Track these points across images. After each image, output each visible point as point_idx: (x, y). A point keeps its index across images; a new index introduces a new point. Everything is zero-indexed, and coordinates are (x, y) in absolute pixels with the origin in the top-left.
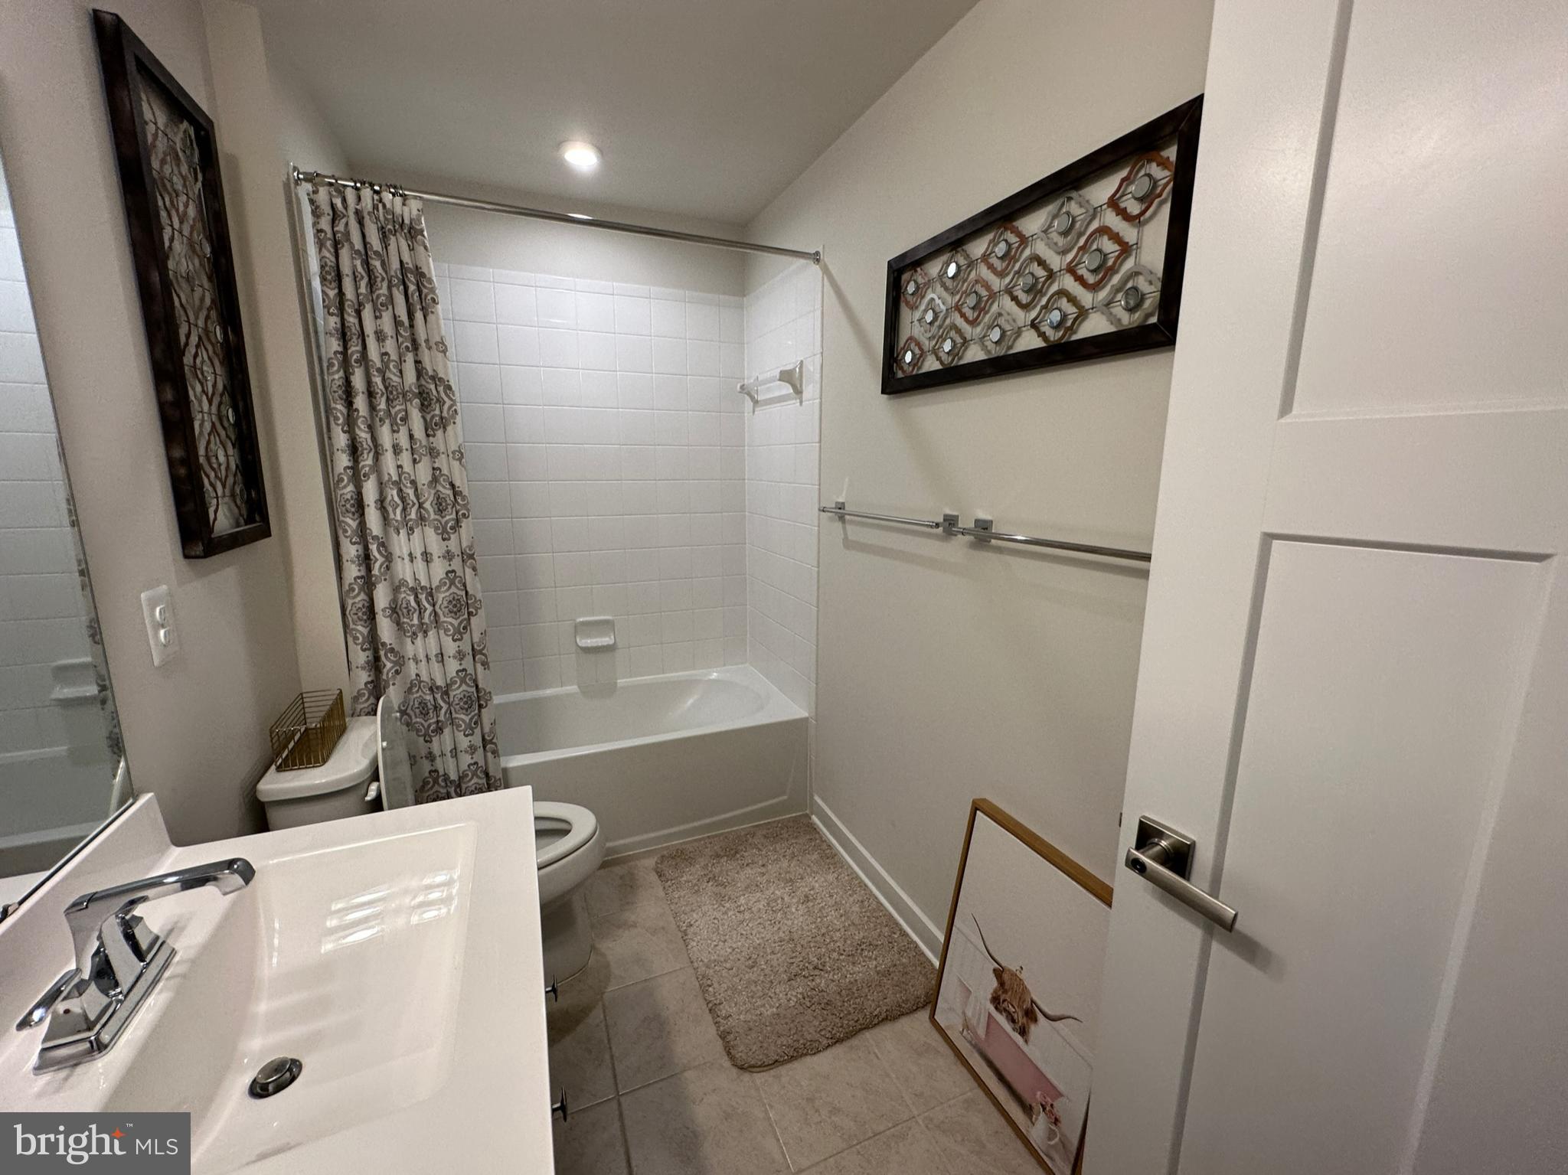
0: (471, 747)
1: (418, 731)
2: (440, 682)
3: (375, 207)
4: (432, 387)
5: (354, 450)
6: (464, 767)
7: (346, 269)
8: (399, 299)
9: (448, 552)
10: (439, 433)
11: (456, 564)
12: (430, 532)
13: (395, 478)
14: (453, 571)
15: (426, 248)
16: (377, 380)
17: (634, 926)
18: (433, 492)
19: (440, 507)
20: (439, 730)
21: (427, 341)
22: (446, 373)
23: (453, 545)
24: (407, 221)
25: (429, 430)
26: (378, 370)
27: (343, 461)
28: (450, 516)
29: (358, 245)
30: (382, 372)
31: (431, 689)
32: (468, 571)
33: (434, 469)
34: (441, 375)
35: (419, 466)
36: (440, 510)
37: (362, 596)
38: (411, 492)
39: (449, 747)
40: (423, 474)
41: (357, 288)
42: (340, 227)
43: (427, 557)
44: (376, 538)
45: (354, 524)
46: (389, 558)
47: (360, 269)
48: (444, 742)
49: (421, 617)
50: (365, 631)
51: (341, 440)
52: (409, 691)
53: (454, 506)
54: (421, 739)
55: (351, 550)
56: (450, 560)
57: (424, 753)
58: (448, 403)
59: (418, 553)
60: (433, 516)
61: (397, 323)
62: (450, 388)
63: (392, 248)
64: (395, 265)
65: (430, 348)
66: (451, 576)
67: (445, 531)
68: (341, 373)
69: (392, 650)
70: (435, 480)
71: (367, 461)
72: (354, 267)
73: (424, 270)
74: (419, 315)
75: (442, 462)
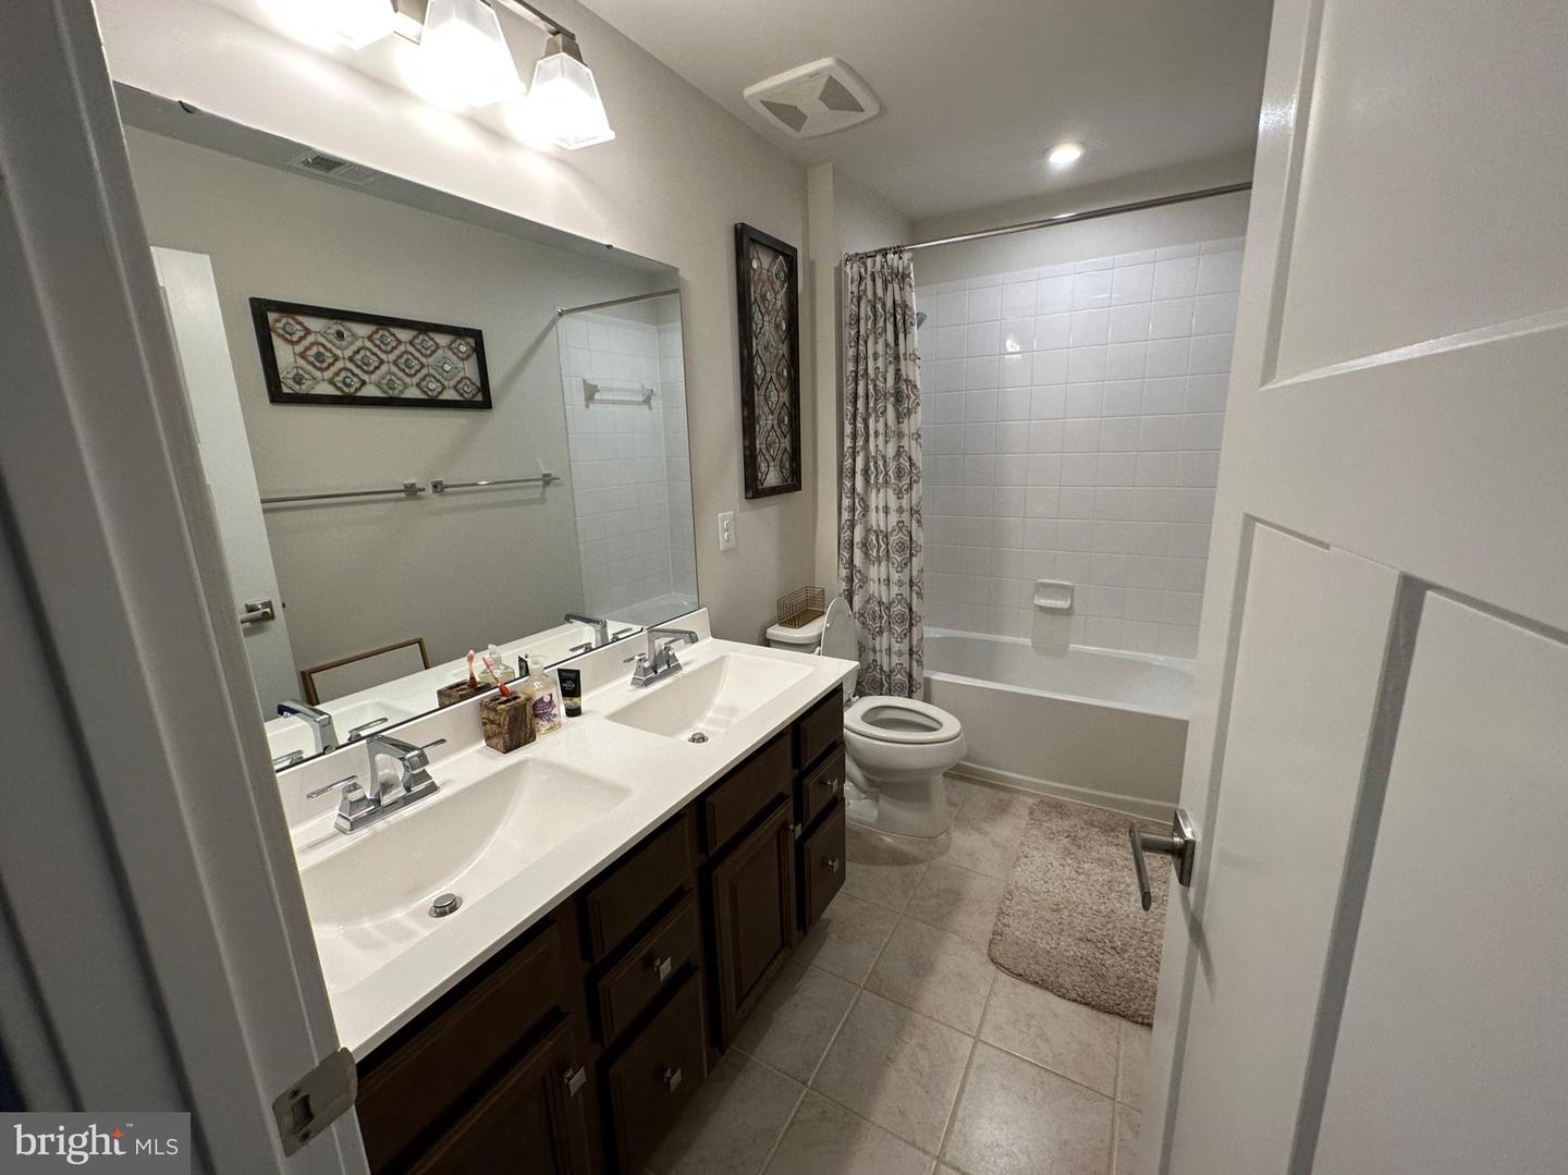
0: (900, 651)
1: (870, 630)
2: (884, 600)
3: (883, 267)
4: (905, 387)
5: (854, 436)
6: (893, 665)
7: (862, 315)
8: (890, 327)
9: (900, 507)
10: (906, 421)
11: (905, 517)
12: (890, 491)
13: (873, 454)
14: (902, 522)
15: (911, 286)
16: (871, 387)
17: (986, 834)
18: (895, 463)
19: (899, 474)
20: (881, 633)
21: (905, 354)
22: (914, 377)
23: (905, 503)
24: (900, 270)
25: (899, 418)
26: (872, 380)
27: (848, 443)
28: (906, 481)
29: (870, 296)
30: (874, 381)
31: (879, 603)
32: (914, 523)
33: (900, 447)
34: (911, 378)
35: (889, 445)
36: (899, 476)
37: (848, 533)
38: (881, 463)
39: (885, 647)
40: (891, 451)
41: (867, 325)
42: (862, 288)
43: (886, 510)
44: (859, 494)
45: (849, 485)
46: (866, 509)
47: (869, 313)
48: (883, 642)
49: (878, 551)
50: (847, 556)
51: (848, 429)
52: (868, 601)
53: (910, 473)
54: (871, 636)
55: (846, 502)
56: (901, 513)
57: (871, 645)
58: (913, 397)
59: (880, 507)
60: (893, 481)
61: (887, 345)
62: (915, 386)
63: (889, 293)
64: (889, 304)
65: (906, 359)
66: (901, 525)
67: (900, 491)
68: (853, 385)
69: (859, 571)
70: (898, 454)
71: (860, 443)
72: (867, 312)
73: (908, 303)
74: (901, 336)
75: (905, 442)
